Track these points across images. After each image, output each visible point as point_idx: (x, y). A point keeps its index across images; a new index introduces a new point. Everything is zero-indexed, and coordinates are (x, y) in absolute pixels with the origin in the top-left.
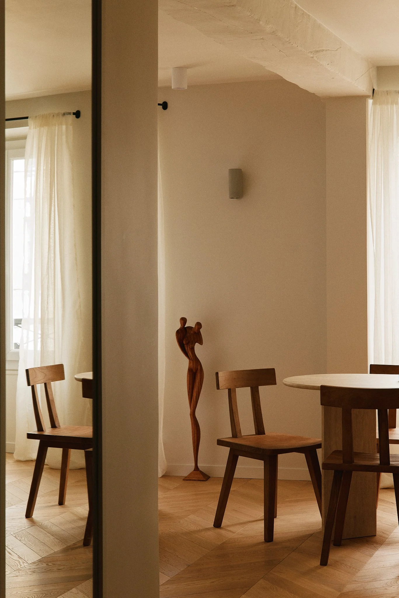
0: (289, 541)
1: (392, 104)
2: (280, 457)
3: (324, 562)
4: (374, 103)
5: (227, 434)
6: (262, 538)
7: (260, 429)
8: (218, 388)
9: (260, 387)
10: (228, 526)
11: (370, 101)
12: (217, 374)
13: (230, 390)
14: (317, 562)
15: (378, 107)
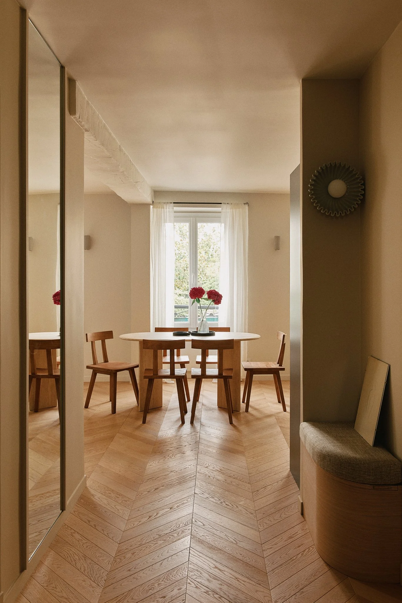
0: (123, 412)
1: (162, 208)
2: (118, 373)
3: (144, 422)
4: (153, 208)
5: (91, 363)
6: (111, 412)
7: (106, 360)
8: (87, 341)
9: (105, 340)
10: (92, 407)
11: (151, 207)
12: (87, 334)
13: (92, 342)
14: (141, 422)
15: (155, 209)
